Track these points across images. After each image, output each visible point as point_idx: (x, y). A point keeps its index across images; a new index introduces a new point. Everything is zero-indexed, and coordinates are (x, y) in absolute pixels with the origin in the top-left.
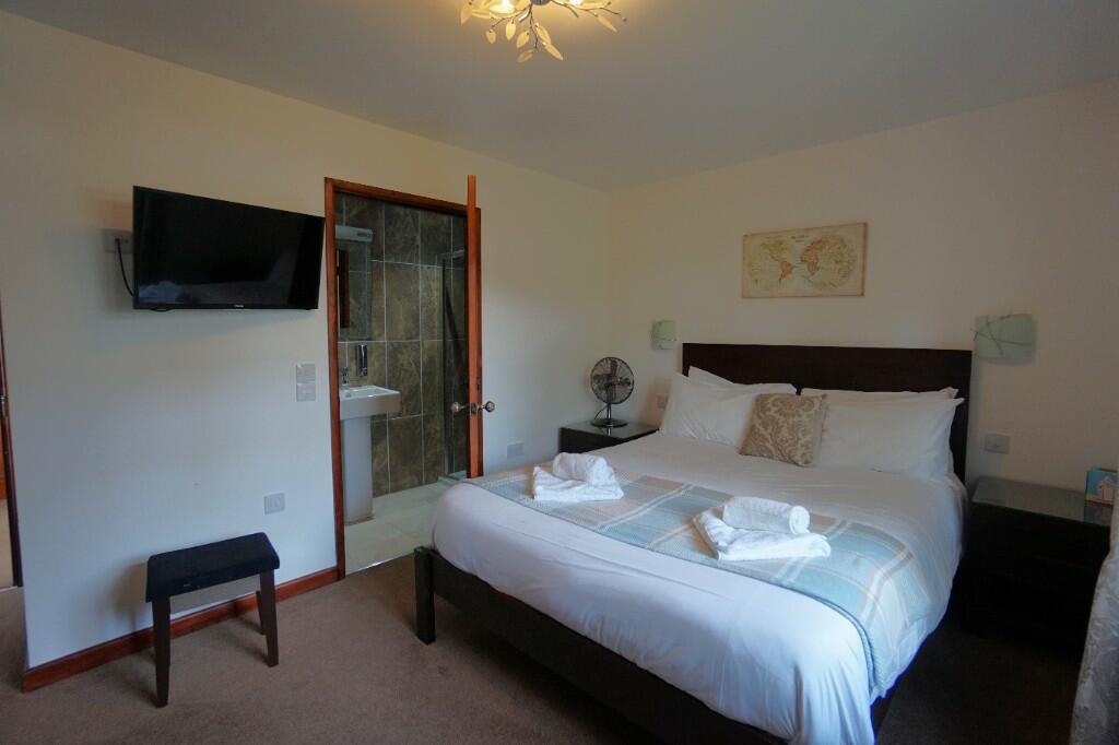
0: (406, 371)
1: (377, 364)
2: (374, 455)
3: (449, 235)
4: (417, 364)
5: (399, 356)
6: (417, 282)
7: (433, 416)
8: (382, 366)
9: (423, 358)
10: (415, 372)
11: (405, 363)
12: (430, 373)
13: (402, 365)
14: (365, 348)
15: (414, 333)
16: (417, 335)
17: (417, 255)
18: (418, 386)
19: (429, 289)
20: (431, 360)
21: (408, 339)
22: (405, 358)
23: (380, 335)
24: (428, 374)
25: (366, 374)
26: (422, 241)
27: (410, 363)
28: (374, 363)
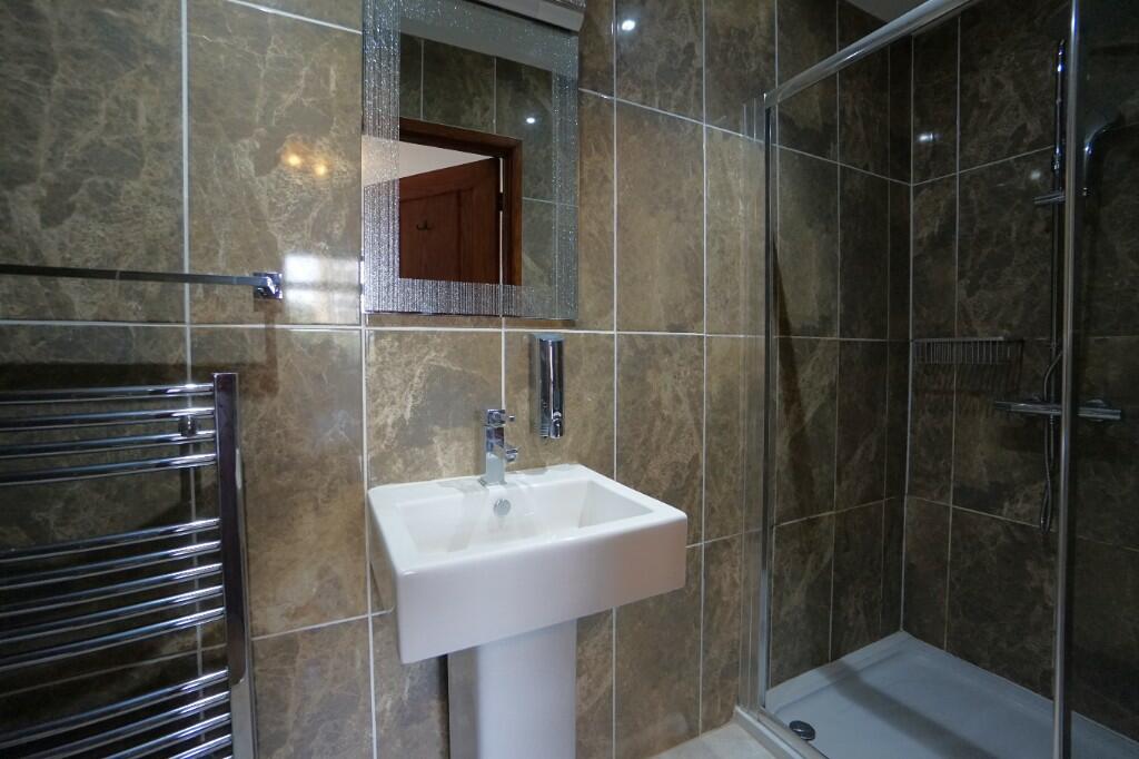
0: (667, 421)
1: (590, 399)
2: (581, 669)
3: (770, 57)
4: (695, 400)
5: (650, 376)
6: (697, 172)
7: (727, 544)
8: (603, 406)
9: (710, 387)
10: (691, 422)
11: (666, 397)
12: (725, 426)
13: (658, 403)
14: (559, 346)
15: (688, 312)
16: (698, 318)
17: (698, 94)
18: (696, 458)
19: (724, 191)
20: (728, 392)
21: (672, 328)
22: (664, 385)
23: (604, 311)
24: (720, 429)
25: (559, 430)
26: (710, 61)
27: (677, 399)
28: (580, 393)
